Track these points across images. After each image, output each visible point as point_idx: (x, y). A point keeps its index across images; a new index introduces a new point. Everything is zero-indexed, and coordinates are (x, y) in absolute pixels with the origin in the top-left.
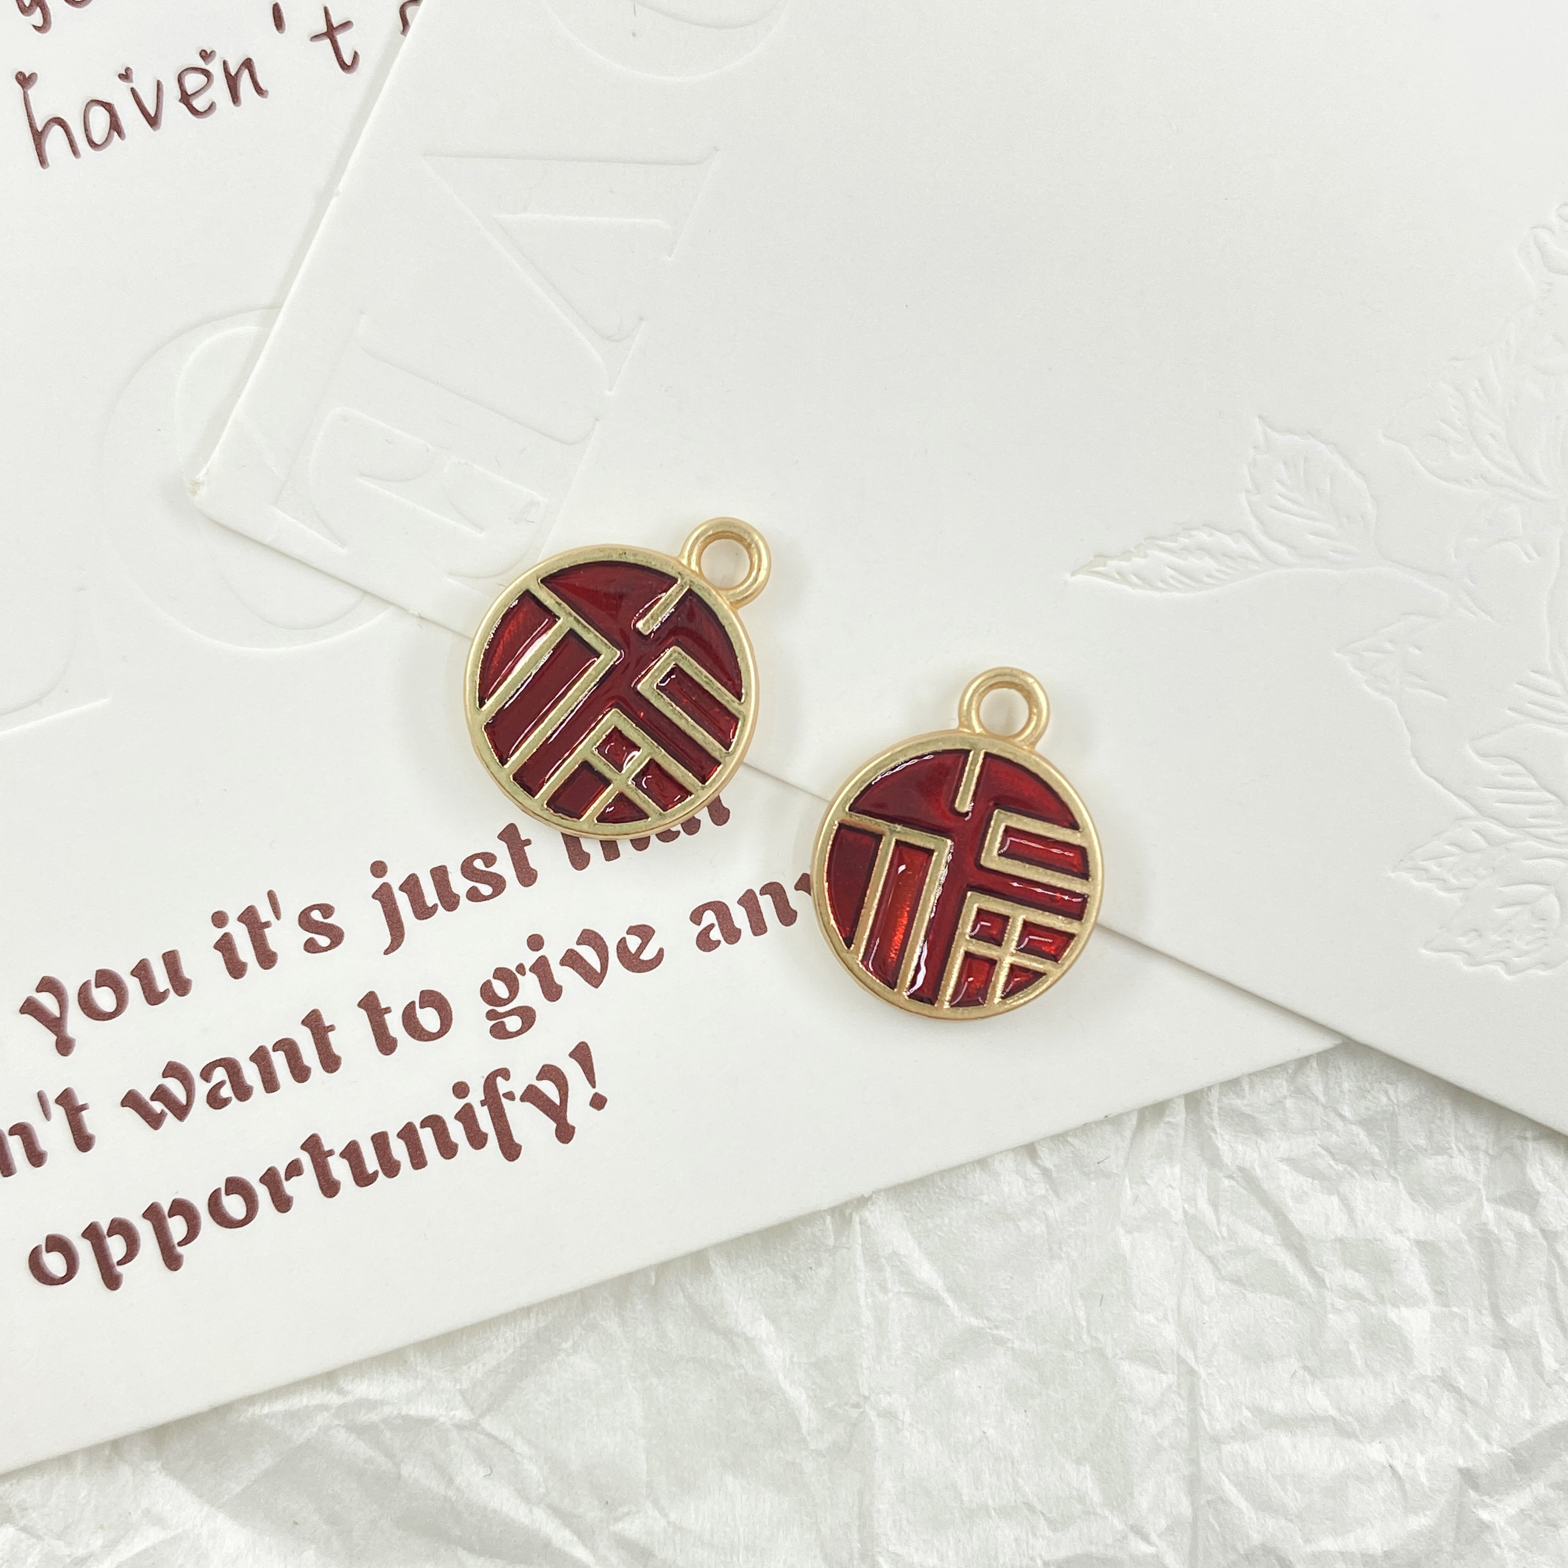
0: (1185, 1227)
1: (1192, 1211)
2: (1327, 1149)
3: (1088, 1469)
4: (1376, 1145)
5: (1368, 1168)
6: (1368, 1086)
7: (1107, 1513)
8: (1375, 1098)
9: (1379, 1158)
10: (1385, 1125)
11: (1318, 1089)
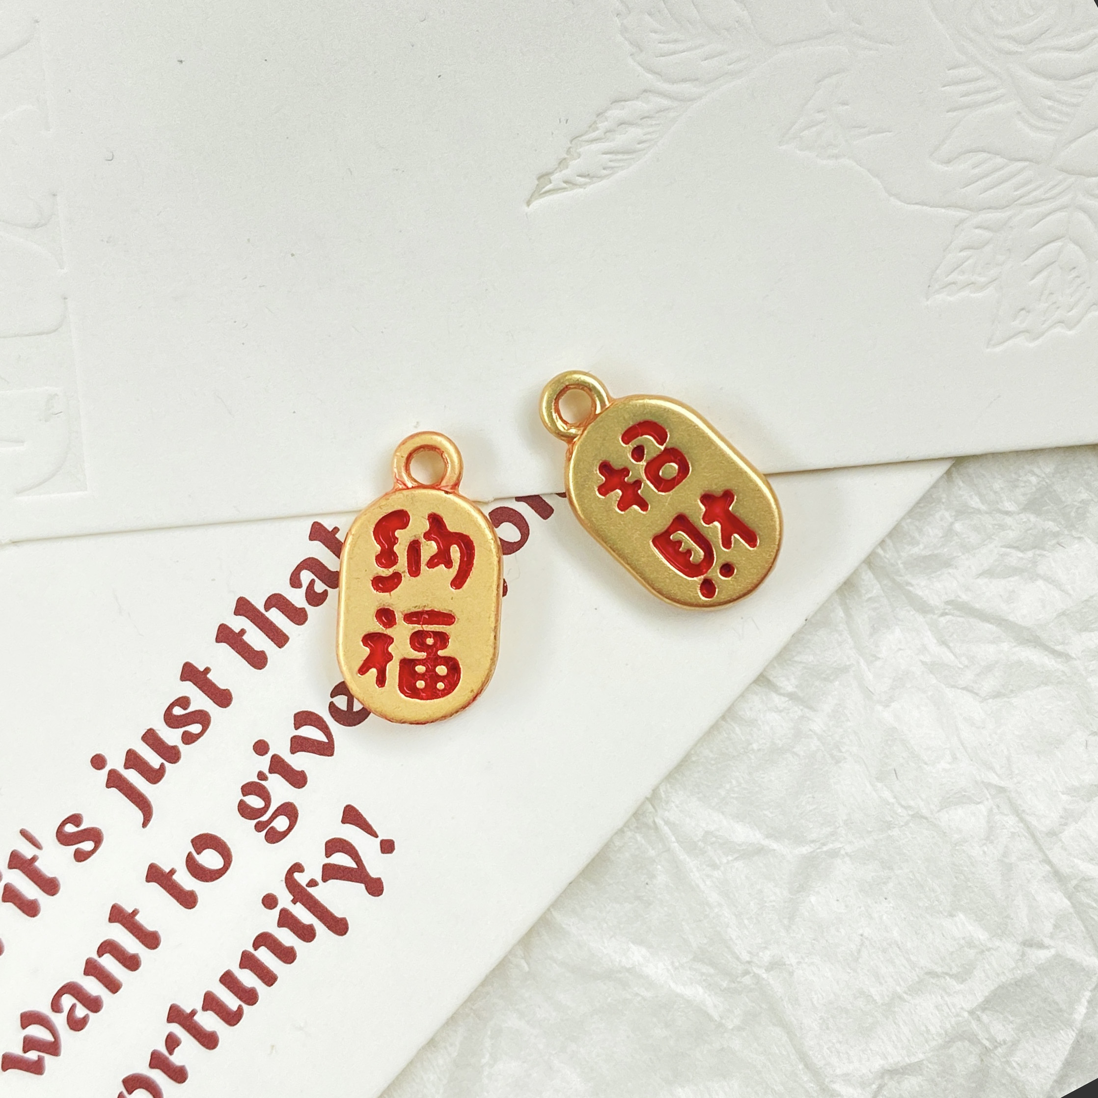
0: (931, 676)
1: (927, 659)
2: (1009, 546)
3: (961, 916)
4: (1049, 520)
5: (1054, 542)
6: (1014, 476)
7: (998, 943)
8: (1025, 482)
9: (1058, 529)
10: (1046, 499)
11: (975, 502)
